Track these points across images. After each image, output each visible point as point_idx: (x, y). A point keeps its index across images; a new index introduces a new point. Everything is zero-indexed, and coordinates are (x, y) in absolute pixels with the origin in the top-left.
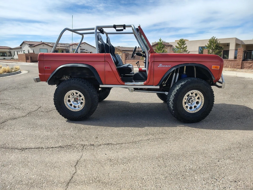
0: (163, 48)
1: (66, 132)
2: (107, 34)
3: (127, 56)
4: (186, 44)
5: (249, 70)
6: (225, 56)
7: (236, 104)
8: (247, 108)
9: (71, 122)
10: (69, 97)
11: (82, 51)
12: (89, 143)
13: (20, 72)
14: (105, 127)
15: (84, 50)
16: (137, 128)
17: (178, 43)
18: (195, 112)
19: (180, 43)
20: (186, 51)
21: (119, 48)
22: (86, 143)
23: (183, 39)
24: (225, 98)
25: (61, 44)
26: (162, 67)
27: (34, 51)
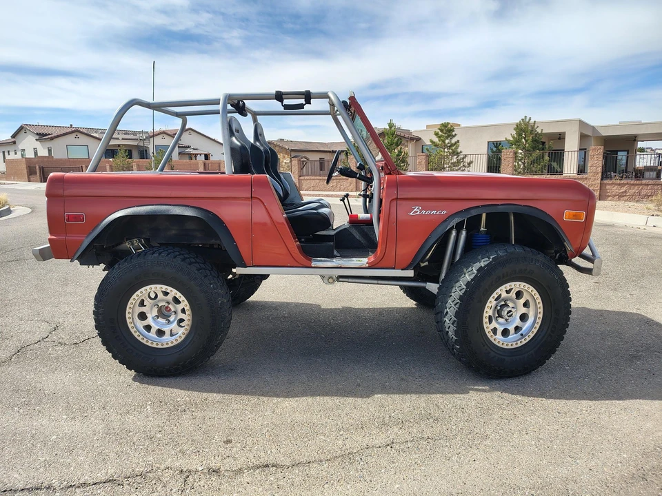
0: (397, 145)
1: (130, 419)
2: (255, 115)
3: (302, 165)
4: (456, 135)
5: (621, 203)
6: (554, 164)
7: (616, 308)
8: (649, 323)
9: (146, 379)
10: (142, 304)
11: (182, 150)
12: (204, 462)
13: (9, 211)
14: (254, 399)
15: (189, 147)
16: (350, 400)
17: (436, 134)
18: (519, 345)
19: (440, 133)
20: (458, 154)
21: (281, 145)
22: (195, 464)
23: (448, 123)
24: (582, 288)
25: (126, 133)
26: (421, 215)
27: (50, 151)
